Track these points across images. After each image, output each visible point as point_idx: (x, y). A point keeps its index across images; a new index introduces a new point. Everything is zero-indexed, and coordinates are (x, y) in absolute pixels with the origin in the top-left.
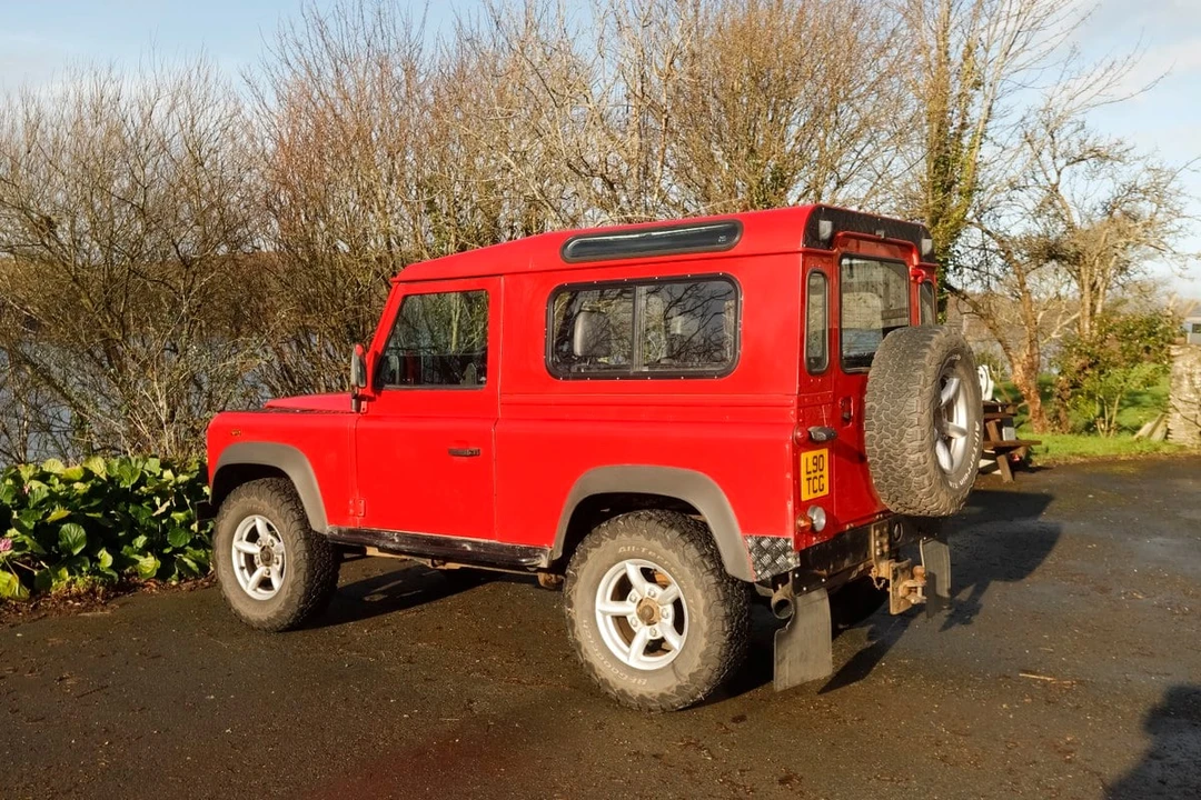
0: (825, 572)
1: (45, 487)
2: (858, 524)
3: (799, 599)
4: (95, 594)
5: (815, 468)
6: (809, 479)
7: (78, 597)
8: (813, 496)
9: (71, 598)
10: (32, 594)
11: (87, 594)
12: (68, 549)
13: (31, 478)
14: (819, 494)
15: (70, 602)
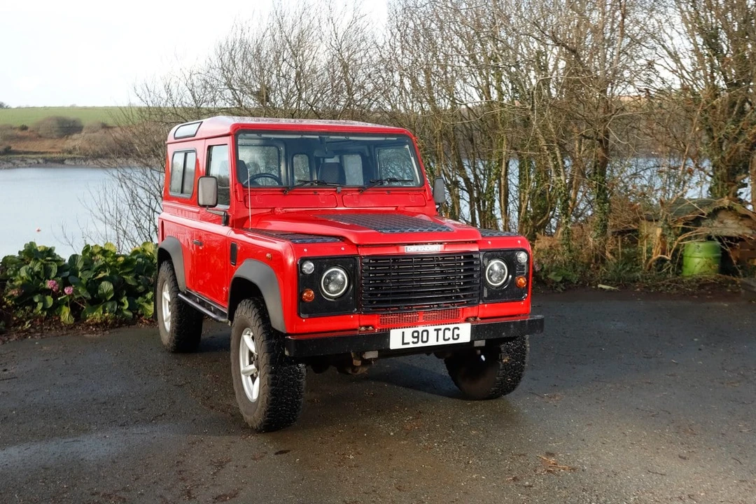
1: (104, 258)
9: (93, 325)
10: (75, 321)
11: (101, 323)
12: (105, 295)
13: (99, 253)
15: (91, 327)
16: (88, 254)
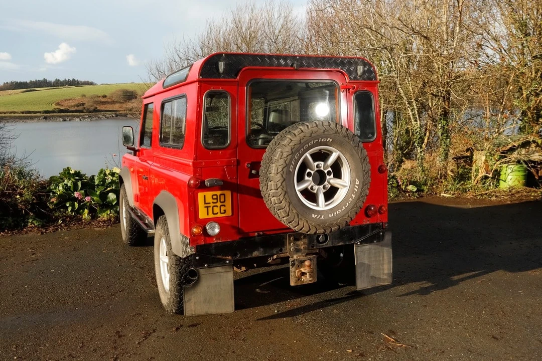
0: (230, 257)
1: (111, 178)
2: (268, 233)
3: (202, 271)
4: (111, 221)
5: (215, 201)
6: (207, 207)
7: (104, 221)
8: (211, 216)
9: (102, 222)
10: (91, 218)
11: (108, 220)
12: (111, 202)
13: (109, 174)
14: (219, 215)
15: (100, 223)
16: (102, 175)
